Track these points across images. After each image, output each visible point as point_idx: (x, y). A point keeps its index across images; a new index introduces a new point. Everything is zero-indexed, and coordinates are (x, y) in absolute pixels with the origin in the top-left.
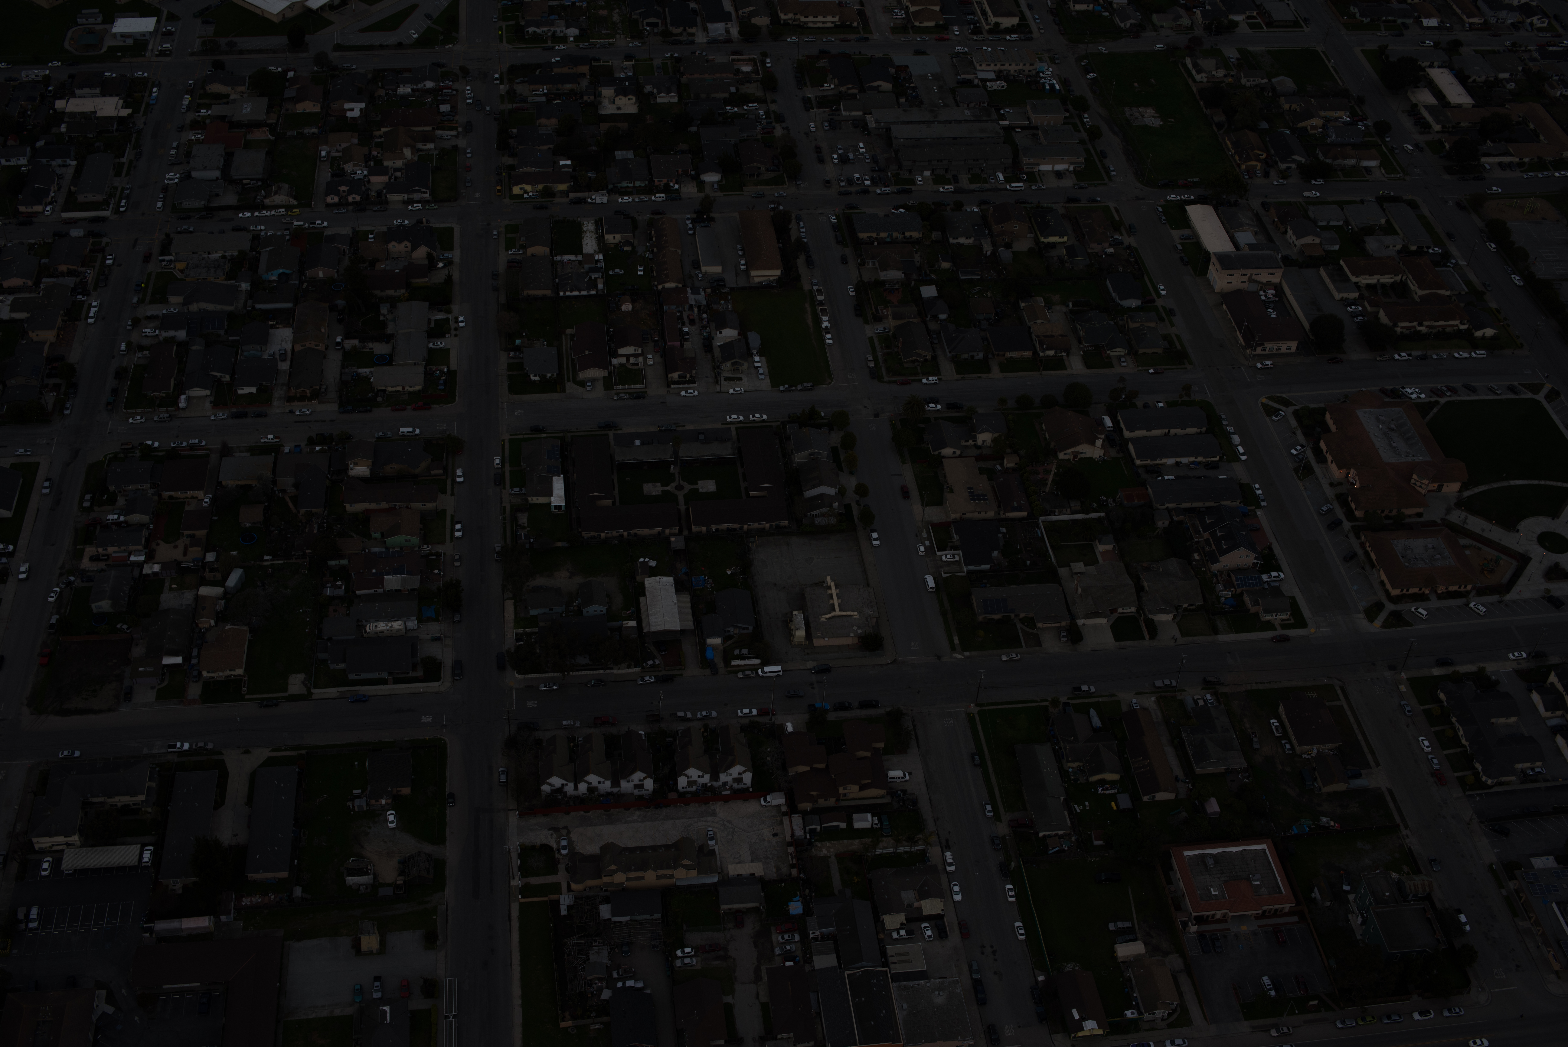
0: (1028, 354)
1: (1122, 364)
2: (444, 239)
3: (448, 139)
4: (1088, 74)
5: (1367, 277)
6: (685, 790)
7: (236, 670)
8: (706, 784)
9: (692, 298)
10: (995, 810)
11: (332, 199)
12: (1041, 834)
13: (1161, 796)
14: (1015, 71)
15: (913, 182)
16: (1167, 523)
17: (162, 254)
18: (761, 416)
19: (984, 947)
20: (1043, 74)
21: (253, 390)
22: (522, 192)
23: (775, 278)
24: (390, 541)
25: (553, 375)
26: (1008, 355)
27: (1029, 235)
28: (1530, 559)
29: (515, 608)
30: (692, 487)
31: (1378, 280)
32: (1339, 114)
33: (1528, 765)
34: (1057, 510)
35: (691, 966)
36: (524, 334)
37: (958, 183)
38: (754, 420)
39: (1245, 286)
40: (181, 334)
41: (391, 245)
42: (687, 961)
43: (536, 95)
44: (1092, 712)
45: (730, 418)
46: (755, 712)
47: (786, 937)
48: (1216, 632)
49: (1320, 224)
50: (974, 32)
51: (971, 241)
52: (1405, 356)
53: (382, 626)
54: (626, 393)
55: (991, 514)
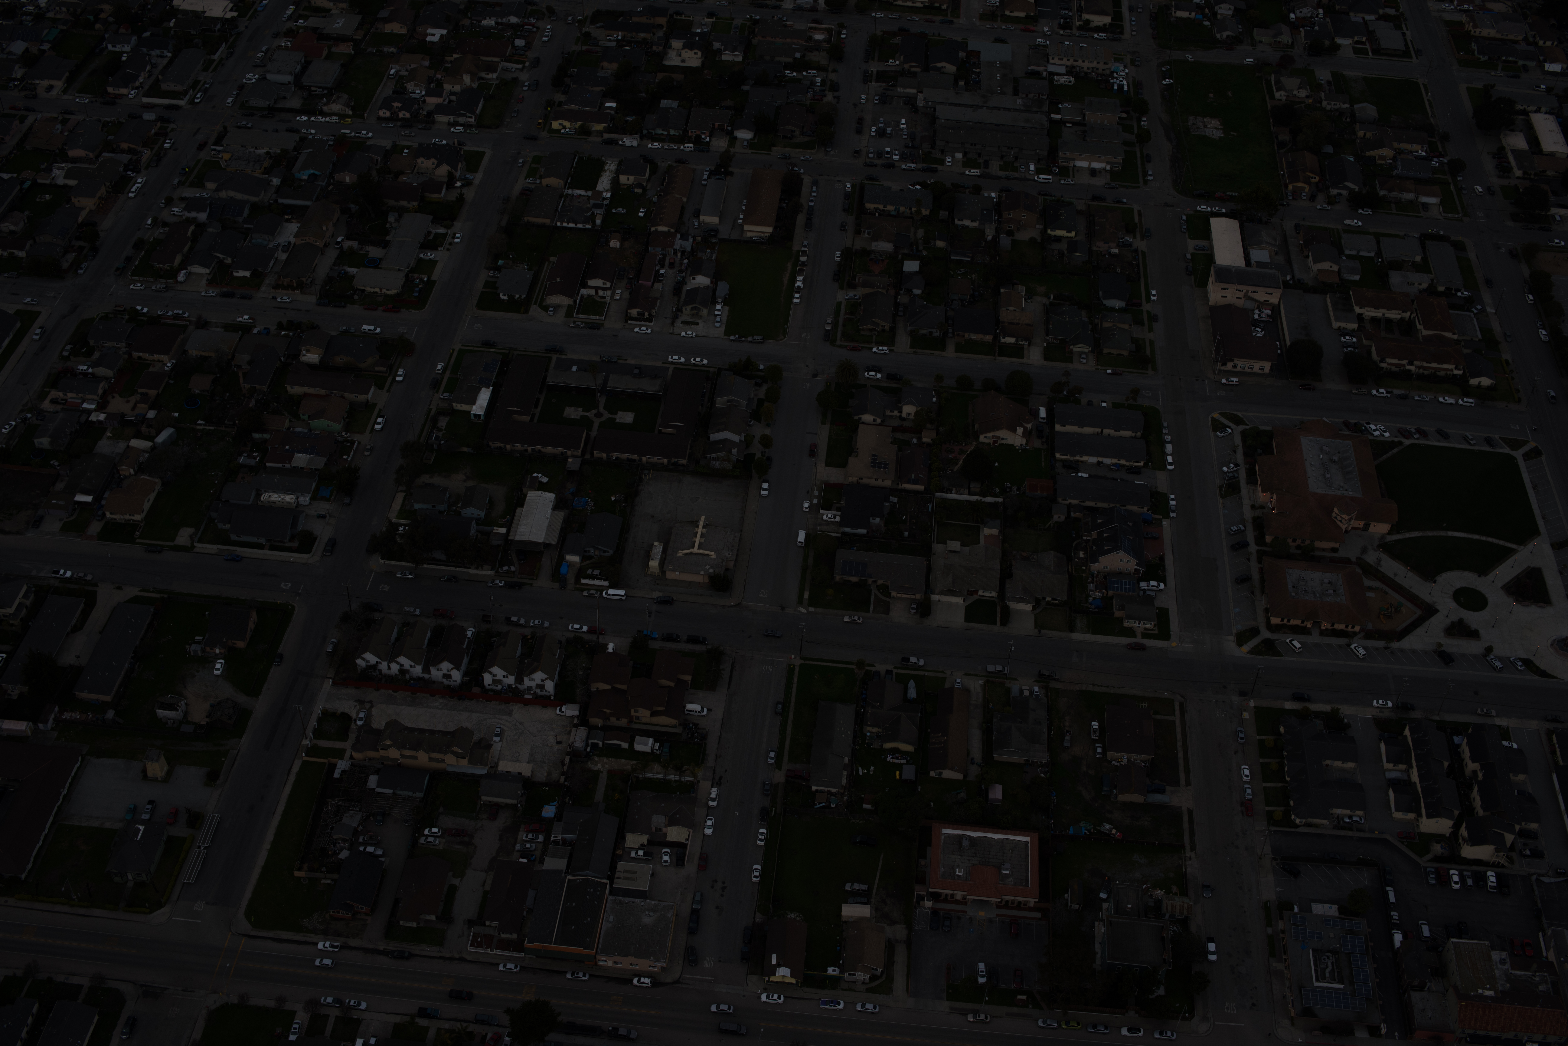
0: (988, 338)
1: (1081, 360)
2: (473, 161)
3: (512, 72)
4: (1164, 79)
5: (1372, 309)
6: (490, 687)
7: (135, 515)
8: (511, 685)
9: (678, 243)
10: (779, 758)
11: (384, 113)
12: (814, 788)
13: (947, 774)
14: (1088, 68)
15: (942, 162)
16: (1063, 518)
17: (214, 145)
18: (702, 361)
19: (716, 881)
20: (1117, 74)
21: (247, 274)
22: (560, 127)
23: (767, 235)
24: (315, 423)
25: (520, 296)
26: (967, 336)
27: (1037, 226)
28: (1437, 611)
29: (404, 501)
30: (611, 416)
31: (1384, 315)
32: (1415, 147)
33: (1347, 812)
34: (954, 489)
35: (434, 845)
36: (511, 256)
37: (987, 168)
38: (694, 363)
39: (1240, 303)
40: (202, 217)
41: (419, 161)
42: (431, 839)
43: (610, 40)
44: (912, 684)
45: (672, 358)
46: (585, 628)
47: (530, 836)
48: (1072, 629)
49: (1347, 252)
50: (1062, 27)
51: (976, 224)
52: (1383, 393)
53: (275, 497)
54: (582, 323)
55: (888, 483)
